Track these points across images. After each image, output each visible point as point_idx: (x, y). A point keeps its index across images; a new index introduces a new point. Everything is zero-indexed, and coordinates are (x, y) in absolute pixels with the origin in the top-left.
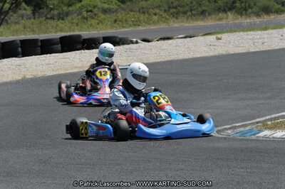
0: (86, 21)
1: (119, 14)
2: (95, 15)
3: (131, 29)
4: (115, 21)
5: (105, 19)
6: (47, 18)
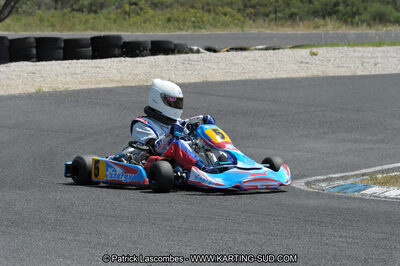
0: (127, 17)
1: (175, 11)
2: (141, 9)
3: (190, 32)
4: (169, 20)
5: (154, 16)
6: (73, 10)
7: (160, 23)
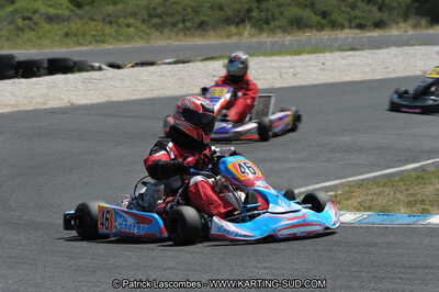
0: (20, 33)
1: (72, 25)
2: (36, 24)
3: (90, 47)
4: (67, 35)
5: (49, 31)
7: (57, 38)
